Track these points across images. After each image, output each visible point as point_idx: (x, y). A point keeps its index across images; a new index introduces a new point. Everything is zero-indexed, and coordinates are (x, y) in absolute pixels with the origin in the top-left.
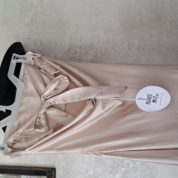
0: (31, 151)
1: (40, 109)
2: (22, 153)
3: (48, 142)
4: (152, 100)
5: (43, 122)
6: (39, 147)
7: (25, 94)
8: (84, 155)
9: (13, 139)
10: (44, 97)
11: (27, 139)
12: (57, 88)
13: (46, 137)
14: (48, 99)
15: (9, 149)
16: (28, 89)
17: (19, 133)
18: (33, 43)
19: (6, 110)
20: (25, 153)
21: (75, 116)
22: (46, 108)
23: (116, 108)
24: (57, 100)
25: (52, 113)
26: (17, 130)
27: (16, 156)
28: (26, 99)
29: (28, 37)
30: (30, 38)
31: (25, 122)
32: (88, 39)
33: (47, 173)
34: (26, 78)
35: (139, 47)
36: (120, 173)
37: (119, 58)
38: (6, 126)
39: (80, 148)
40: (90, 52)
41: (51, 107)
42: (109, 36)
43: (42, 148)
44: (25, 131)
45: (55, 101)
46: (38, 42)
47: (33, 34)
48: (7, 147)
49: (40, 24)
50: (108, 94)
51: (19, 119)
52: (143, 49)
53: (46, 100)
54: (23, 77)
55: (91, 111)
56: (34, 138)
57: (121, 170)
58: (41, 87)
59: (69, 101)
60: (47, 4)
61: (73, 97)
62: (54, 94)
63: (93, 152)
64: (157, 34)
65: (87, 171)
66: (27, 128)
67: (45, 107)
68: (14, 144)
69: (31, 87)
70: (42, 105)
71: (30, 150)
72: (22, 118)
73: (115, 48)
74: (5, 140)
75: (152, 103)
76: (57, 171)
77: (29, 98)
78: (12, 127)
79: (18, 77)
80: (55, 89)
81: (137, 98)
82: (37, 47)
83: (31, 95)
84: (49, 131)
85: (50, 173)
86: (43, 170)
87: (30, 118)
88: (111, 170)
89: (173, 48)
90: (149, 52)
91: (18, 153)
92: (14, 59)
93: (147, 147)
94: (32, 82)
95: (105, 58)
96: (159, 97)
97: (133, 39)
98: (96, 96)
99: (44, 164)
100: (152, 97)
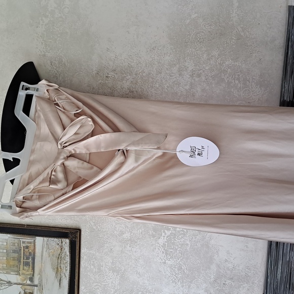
0: (45, 212)
1: (57, 159)
2: (34, 214)
3: (65, 202)
4: (196, 153)
5: (60, 176)
6: (54, 207)
7: (38, 138)
8: (111, 218)
9: (22, 197)
10: (61, 144)
11: (40, 197)
12: (78, 132)
13: (63, 194)
14: (66, 146)
15: (18, 209)
16: (41, 131)
17: (30, 189)
18: (49, 62)
19: (13, 158)
20: (38, 214)
21: (101, 169)
22: (64, 158)
23: (155, 160)
24: (78, 148)
25: (72, 164)
26: (27, 185)
27: (27, 217)
28: (39, 144)
29: (43, 53)
30: (44, 55)
31: (38, 174)
32: (125, 59)
33: (70, 235)
34: (39, 117)
35: (194, 72)
36: (164, 236)
37: (166, 87)
38: (14, 179)
39: (106, 210)
40: (127, 77)
41: (70, 156)
42: (153, 56)
43: (59, 209)
44: (37, 186)
45: (76, 149)
46: (56, 61)
47: (49, 49)
48: (15, 206)
49: (59, 35)
50: (142, 144)
51: (30, 170)
52: (199, 76)
53: (64, 147)
54: (35, 115)
55: (122, 164)
56: (48, 195)
57: (165, 234)
58: (58, 129)
59: (93, 150)
60: (68, 8)
61: (98, 145)
62: (74, 139)
63: (122, 215)
64: (219, 55)
65: (122, 233)
66: (40, 183)
67: (62, 157)
68: (23, 202)
69: (45, 129)
70: (59, 153)
71: (44, 210)
72: (34, 169)
73: (161, 73)
74: (13, 197)
75: (197, 156)
76: (82, 233)
77: (42, 143)
78: (22, 181)
79: (28, 115)
80: (76, 134)
81: (178, 150)
82: (55, 68)
83: (45, 139)
84: (68, 188)
85: (73, 236)
86: (64, 231)
87: (43, 169)
88: (152, 233)
89: (239, 75)
90: (206, 79)
91: (29, 214)
92: (22, 89)
93: (188, 211)
94: (46, 122)
95: (148, 87)
96: (206, 150)
97: (186, 61)
98: (127, 146)
99: (66, 223)
100: (197, 150)
